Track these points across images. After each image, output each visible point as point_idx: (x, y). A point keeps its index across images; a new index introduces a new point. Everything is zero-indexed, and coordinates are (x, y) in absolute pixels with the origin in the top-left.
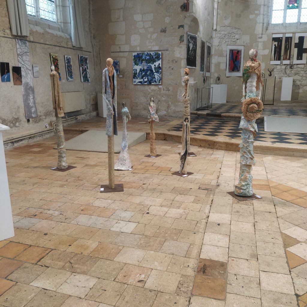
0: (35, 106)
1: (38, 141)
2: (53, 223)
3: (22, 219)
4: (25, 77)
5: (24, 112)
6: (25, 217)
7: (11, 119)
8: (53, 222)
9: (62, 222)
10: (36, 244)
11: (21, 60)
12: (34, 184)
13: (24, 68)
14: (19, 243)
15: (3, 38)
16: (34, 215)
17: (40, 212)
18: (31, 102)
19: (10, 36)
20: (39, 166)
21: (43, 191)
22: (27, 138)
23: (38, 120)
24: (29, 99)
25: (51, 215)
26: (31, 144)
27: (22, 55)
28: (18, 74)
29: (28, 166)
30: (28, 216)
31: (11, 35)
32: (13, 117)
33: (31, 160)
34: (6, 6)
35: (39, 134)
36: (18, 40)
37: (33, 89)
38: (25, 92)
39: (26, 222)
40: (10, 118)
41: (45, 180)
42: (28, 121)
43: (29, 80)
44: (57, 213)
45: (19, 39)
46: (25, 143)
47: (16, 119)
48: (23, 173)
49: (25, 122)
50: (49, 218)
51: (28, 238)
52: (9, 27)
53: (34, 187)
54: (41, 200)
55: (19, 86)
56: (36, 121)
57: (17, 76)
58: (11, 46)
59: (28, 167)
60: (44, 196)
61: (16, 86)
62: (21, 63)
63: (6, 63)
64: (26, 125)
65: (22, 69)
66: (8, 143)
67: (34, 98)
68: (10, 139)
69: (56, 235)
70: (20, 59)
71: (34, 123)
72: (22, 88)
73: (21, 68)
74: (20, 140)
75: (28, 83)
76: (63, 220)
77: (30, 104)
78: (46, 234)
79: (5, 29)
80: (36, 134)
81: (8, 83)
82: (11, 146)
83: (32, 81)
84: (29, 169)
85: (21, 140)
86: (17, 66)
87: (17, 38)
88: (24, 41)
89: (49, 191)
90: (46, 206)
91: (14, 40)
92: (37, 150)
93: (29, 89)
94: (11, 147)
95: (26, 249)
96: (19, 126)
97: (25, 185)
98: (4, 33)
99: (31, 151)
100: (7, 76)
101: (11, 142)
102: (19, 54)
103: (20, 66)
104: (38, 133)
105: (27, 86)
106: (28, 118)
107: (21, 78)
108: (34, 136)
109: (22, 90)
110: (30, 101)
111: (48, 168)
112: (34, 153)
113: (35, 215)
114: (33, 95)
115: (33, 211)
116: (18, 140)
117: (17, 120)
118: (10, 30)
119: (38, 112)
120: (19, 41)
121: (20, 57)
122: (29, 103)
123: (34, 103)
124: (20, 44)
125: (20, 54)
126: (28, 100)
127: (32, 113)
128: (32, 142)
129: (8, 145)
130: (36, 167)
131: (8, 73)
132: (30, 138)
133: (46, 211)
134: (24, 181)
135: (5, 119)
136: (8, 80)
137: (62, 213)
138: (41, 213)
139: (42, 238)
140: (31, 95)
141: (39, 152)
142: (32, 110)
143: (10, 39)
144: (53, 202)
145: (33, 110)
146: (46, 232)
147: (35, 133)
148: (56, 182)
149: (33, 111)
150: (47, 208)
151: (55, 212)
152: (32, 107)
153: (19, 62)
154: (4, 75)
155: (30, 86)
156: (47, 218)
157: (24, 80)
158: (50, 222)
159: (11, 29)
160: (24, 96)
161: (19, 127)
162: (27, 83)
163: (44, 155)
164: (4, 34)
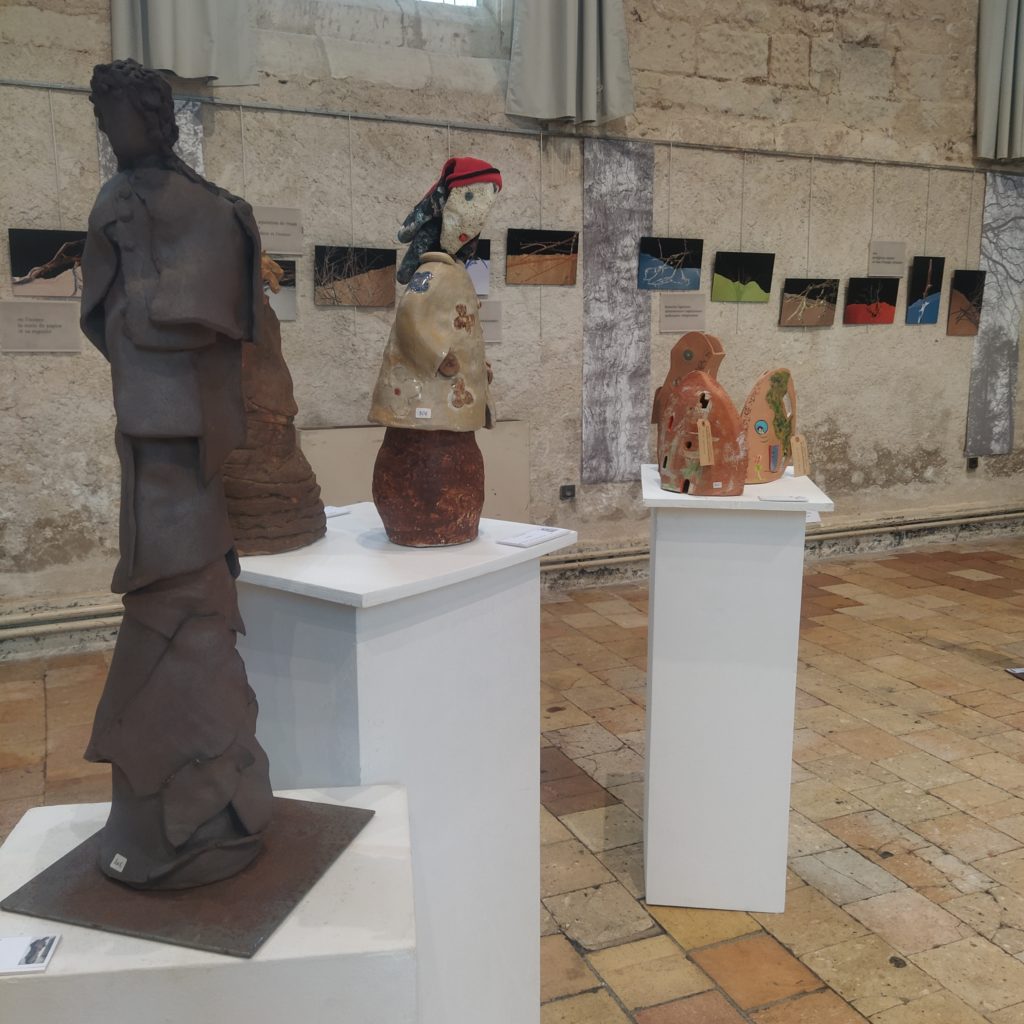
0: (1011, 412)
1: (993, 545)
2: (941, 922)
3: (833, 850)
4: (993, 308)
5: (964, 433)
6: (848, 846)
7: (912, 453)
8: (942, 918)
9: (980, 934)
10: (848, 990)
11: (990, 248)
12: (923, 715)
13: (995, 275)
14: (790, 951)
15: (940, 172)
16: (883, 850)
17: (907, 845)
18: (998, 397)
19: (970, 165)
20: (965, 644)
21: (949, 757)
22: (952, 526)
23: (1010, 465)
24: (993, 385)
25: (945, 882)
26: (963, 552)
27: (997, 230)
28: (970, 298)
29: (922, 634)
30: (856, 847)
31: (970, 161)
32: (919, 448)
33: (944, 613)
34: (974, 61)
35: (1002, 516)
36: (994, 176)
37: (1017, 350)
38: (981, 362)
39: (842, 871)
40: (910, 449)
41: (968, 711)
42: (973, 464)
43: (1008, 317)
44: (972, 880)
45: (1001, 172)
46: (941, 541)
47: (929, 454)
48: (896, 659)
49: (961, 468)
50: (935, 890)
51: (827, 946)
52: (969, 132)
53: (919, 727)
54: (928, 793)
55: (965, 340)
56: (1003, 467)
57: (965, 303)
58: (963, 197)
59: (921, 640)
60: (943, 780)
61: (953, 339)
62: (990, 258)
63: (935, 259)
64: (962, 477)
65: (989, 279)
66: (880, 534)
67: (1009, 385)
68: (891, 521)
69: (939, 987)
70: (991, 242)
71: (991, 475)
72: (976, 345)
73: (987, 276)
74: (925, 529)
75: (1001, 328)
76: (989, 928)
77: (994, 403)
78: (898, 963)
79: (954, 140)
80: (992, 514)
81: (927, 328)
82: (891, 544)
83: (1016, 323)
84: (924, 648)
85: (931, 531)
86: (972, 267)
87: (994, 168)
88: (1015, 178)
89: (970, 764)
90: (937, 831)
91: (979, 177)
92: (976, 579)
93: (999, 350)
94: (889, 548)
95: (804, 993)
96: (936, 479)
97: (891, 708)
98: (949, 154)
99: (953, 577)
100: (927, 304)
101: (891, 533)
102: (989, 224)
103: (982, 268)
104: (997, 513)
105: (993, 339)
106: (972, 455)
107: (979, 311)
108: (982, 523)
109: (974, 353)
110: (995, 394)
111: (998, 663)
112: (963, 589)
113: (886, 855)
114: (1011, 375)
115: (882, 831)
116: (919, 530)
117: (932, 457)
118: (971, 140)
119: (1015, 435)
120: (999, 179)
121: (990, 234)
122: (990, 402)
123: (1010, 401)
124: (1001, 189)
125: (994, 225)
126: (986, 391)
127: (992, 439)
128: (967, 542)
129: (880, 541)
130: (951, 647)
131: (936, 292)
132: (964, 527)
133: (931, 853)
134: (891, 691)
135: (890, 452)
136: (931, 318)
137: (994, 889)
138: (910, 852)
139: (880, 971)
140: (1001, 374)
141: (982, 589)
142: (996, 425)
143: (964, 174)
144: (971, 820)
145: (999, 427)
146: (901, 952)
147: (988, 511)
148: (1010, 735)
149: (996, 430)
150: (939, 840)
151: (969, 871)
152: (996, 417)
153: (984, 254)
154: (920, 300)
155: (1005, 339)
156: (926, 887)
157: (986, 319)
158: (932, 911)
159: (975, 138)
160: (974, 374)
161: (933, 482)
162: (997, 328)
163: (997, 604)
164: (948, 159)
